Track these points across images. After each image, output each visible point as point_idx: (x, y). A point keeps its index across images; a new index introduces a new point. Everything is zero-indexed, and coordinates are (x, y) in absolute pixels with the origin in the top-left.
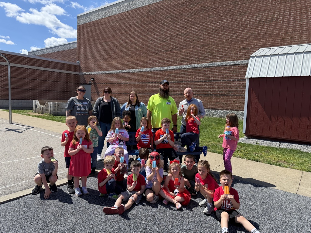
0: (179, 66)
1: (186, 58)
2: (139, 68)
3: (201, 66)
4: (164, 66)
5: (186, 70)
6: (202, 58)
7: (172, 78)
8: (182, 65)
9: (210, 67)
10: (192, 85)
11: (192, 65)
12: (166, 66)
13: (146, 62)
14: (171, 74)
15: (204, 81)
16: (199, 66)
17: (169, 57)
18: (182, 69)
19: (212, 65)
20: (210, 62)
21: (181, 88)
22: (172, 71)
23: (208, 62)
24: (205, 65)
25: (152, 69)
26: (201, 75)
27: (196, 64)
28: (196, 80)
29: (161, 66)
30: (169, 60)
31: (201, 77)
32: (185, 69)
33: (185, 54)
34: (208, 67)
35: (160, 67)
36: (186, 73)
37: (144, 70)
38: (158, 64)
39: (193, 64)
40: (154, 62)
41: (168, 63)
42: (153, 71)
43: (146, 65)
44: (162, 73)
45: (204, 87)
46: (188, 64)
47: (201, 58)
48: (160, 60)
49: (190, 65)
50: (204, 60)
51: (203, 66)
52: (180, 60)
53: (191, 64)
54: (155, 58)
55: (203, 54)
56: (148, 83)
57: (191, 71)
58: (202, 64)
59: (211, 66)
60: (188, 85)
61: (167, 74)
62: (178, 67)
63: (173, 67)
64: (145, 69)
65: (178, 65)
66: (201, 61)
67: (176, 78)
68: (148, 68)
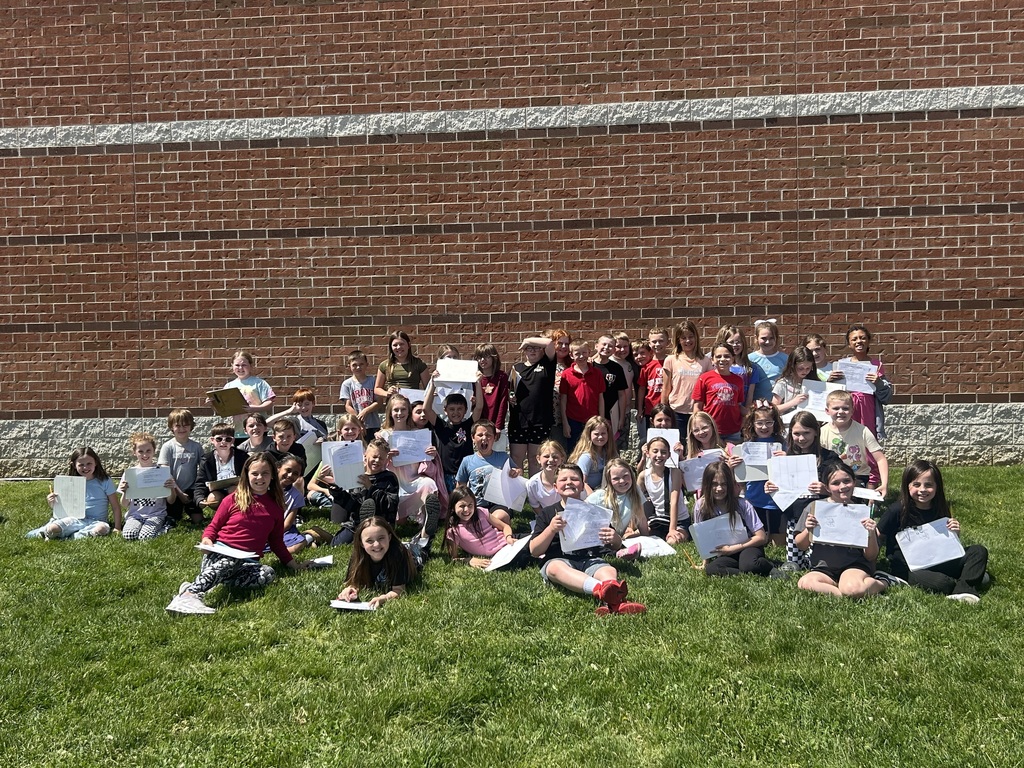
0: (427, 117)
1: (474, 64)
2: (54, 122)
3: (595, 119)
4: (299, 113)
5: (486, 146)
6: (599, 67)
7: (378, 201)
8: (446, 107)
9: (663, 126)
10: (539, 246)
11: (531, 109)
12: (316, 113)
13: (121, 79)
14: (359, 170)
15: (630, 222)
16: (584, 120)
17: (332, 48)
18: (451, 136)
19: (672, 114)
20: (661, 96)
21: (457, 269)
22: (370, 150)
23: (644, 97)
24: (626, 111)
25: (186, 132)
26: (604, 182)
27: (556, 102)
28: (565, 214)
29: (269, 114)
30: (337, 69)
31: (604, 193)
32: (480, 134)
33: (471, 33)
34: (648, 127)
35: (258, 114)
36: (486, 166)
37: (110, 134)
38: (239, 94)
39: (537, 103)
40: (197, 77)
41: (329, 91)
42: (198, 144)
43: (121, 99)
44: (284, 163)
45: (631, 264)
46: (494, 105)
47: (590, 68)
48: (251, 64)
49: (513, 111)
50: (615, 78)
51: (613, 120)
52: (430, 76)
53: (524, 104)
54: (207, 44)
55: (603, 37)
56: (158, 237)
57: (524, 154)
58: (602, 107)
59: (669, 119)
60: (508, 247)
61: (330, 172)
62: (421, 121)
63: (374, 117)
64: (115, 128)
65: (416, 107)
66: (598, 89)
67: (409, 199)
68: (143, 119)
